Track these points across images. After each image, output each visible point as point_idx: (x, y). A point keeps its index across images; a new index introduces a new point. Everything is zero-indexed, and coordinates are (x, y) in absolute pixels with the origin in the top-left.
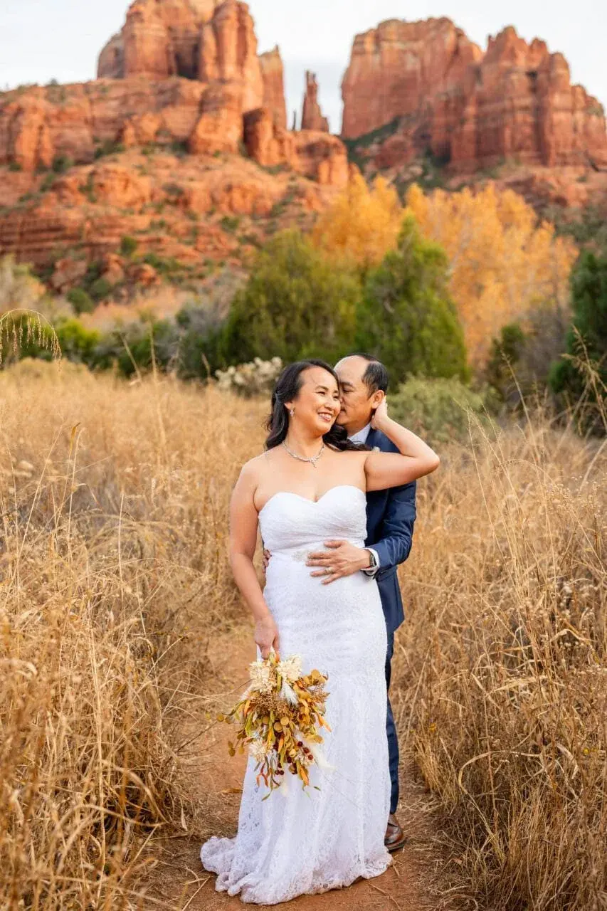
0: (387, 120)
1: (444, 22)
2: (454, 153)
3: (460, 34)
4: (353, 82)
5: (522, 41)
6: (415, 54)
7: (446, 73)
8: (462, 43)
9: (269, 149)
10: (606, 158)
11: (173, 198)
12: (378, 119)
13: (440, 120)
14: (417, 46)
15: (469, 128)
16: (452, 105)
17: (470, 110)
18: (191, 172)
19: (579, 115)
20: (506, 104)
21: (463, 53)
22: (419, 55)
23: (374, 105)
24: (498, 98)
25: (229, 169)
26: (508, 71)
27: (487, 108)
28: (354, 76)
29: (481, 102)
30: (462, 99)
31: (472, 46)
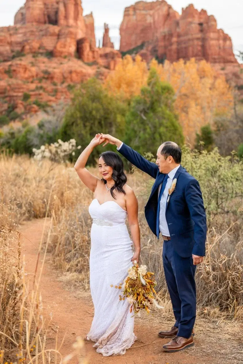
0: (139, 44)
1: (163, 2)
3: (170, 7)
4: (124, 27)
5: (196, 10)
6: (151, 16)
7: (164, 24)
8: (171, 11)
9: (88, 55)
10: (233, 60)
11: (46, 76)
12: (136, 43)
13: (161, 44)
14: (151, 12)
15: (174, 47)
16: (167, 37)
17: (174, 39)
18: (54, 65)
19: (221, 42)
20: (190, 37)
21: (171, 15)
22: (152, 16)
23: (133, 37)
24: (186, 34)
25: (71, 63)
26: (191, 23)
27: (182, 38)
28: (125, 25)
29: (179, 36)
30: (171, 35)
31: (175, 12)
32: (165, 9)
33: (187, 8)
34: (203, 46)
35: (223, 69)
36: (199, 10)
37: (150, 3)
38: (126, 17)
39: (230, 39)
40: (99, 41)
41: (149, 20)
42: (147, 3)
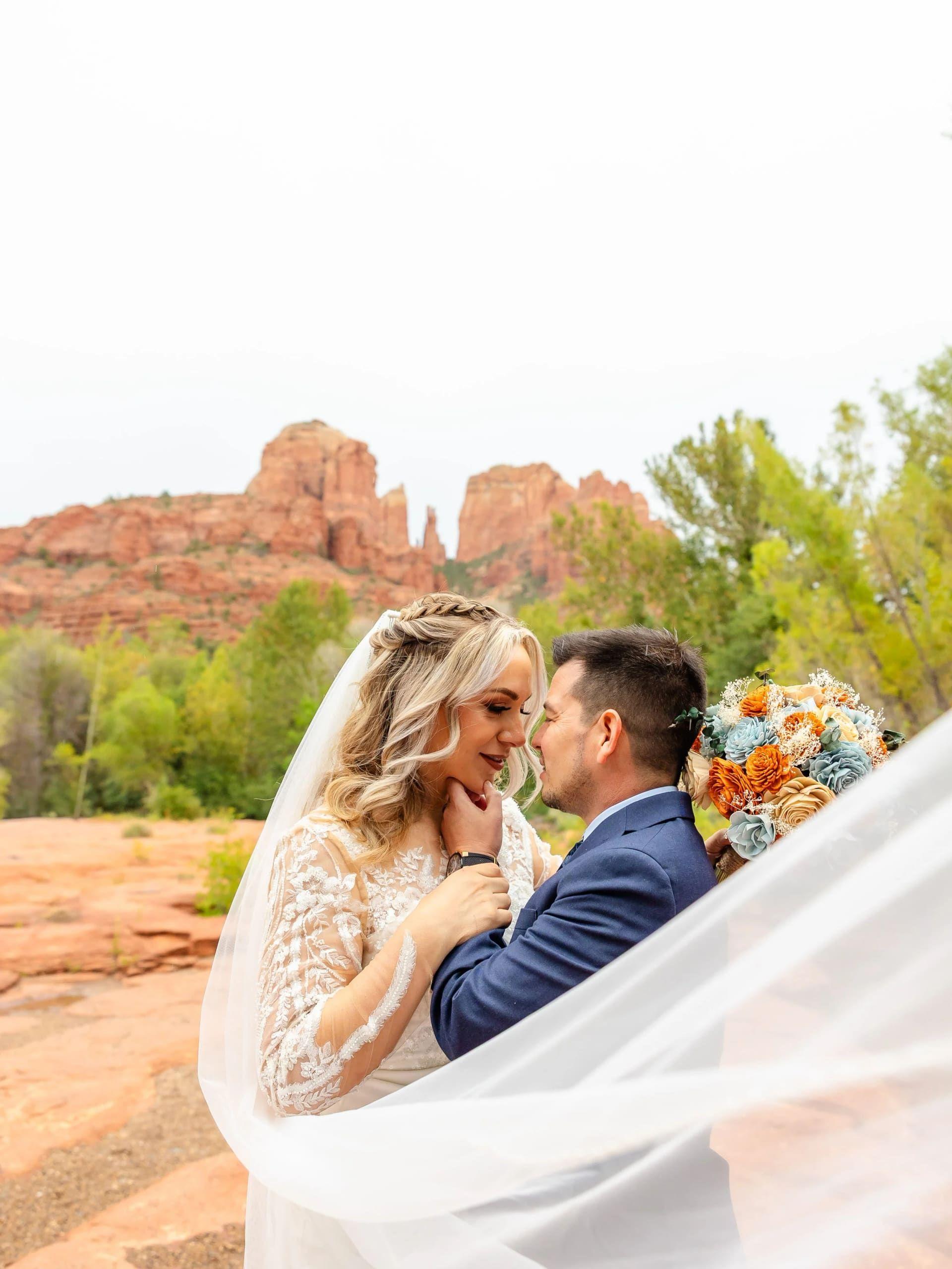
0: (496, 547)
1: (542, 467)
2: (550, 574)
3: (556, 477)
5: (608, 483)
6: (520, 493)
7: (544, 509)
8: (558, 484)
9: (351, 553)
11: (246, 591)
12: (489, 546)
13: (539, 547)
14: (521, 487)
16: (550, 533)
18: (268, 569)
21: (559, 491)
22: (523, 494)
23: (485, 534)
25: (306, 567)
28: (468, 510)
31: (568, 487)
32: (546, 479)
33: (590, 477)
36: (615, 482)
37: (518, 468)
38: (472, 497)
41: (517, 501)
42: (511, 468)
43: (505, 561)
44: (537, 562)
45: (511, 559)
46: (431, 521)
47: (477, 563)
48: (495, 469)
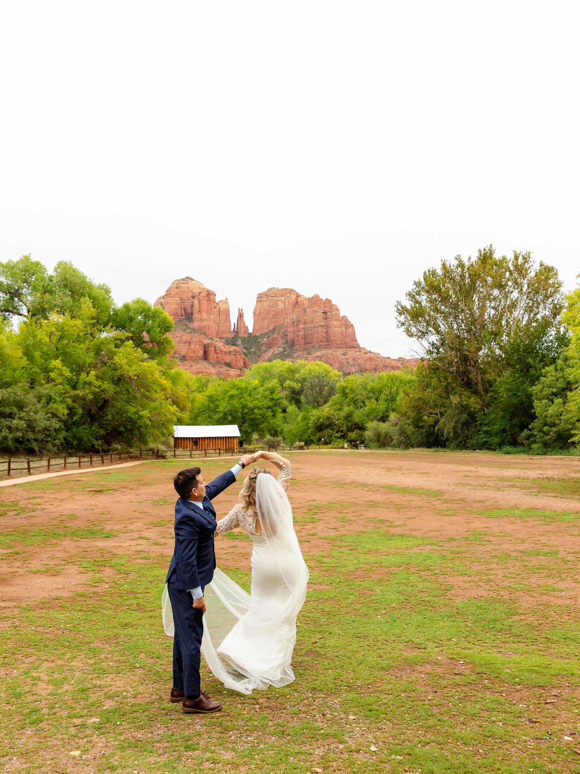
0: (271, 328)
1: (291, 291)
2: (296, 343)
3: (299, 296)
4: (257, 312)
5: (322, 300)
6: (282, 302)
7: (293, 311)
8: (299, 299)
10: (354, 345)
12: (268, 327)
13: (291, 329)
14: (283, 299)
15: (301, 333)
16: (296, 324)
17: (301, 326)
19: (343, 329)
20: (315, 324)
21: (299, 303)
22: (284, 303)
23: (266, 322)
24: (312, 322)
26: (316, 311)
27: (308, 325)
28: (258, 310)
29: (305, 323)
30: (299, 321)
31: (304, 301)
32: (294, 297)
33: (312, 298)
34: (327, 333)
35: (345, 354)
36: (324, 299)
37: (281, 289)
38: (259, 304)
39: (352, 326)
40: (234, 324)
41: (281, 306)
42: (278, 290)
43: (275, 336)
44: (290, 337)
45: (278, 334)
46: (241, 316)
47: (263, 336)
48: (270, 290)
